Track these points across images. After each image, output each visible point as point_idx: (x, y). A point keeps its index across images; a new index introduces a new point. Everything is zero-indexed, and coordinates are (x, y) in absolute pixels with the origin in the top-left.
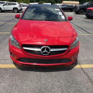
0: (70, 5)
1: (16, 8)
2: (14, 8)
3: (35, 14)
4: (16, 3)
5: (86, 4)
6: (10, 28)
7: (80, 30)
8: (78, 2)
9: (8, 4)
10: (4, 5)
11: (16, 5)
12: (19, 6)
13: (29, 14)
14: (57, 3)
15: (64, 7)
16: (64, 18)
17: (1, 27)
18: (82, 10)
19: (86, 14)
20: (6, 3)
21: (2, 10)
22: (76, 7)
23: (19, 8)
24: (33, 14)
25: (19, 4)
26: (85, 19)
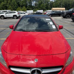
0: (58, 11)
1: (16, 16)
2: (14, 16)
3: (29, 23)
4: (16, 11)
5: (71, 10)
6: (8, 33)
7: (69, 34)
8: (64, 8)
9: (9, 13)
10: (6, 13)
11: (15, 13)
12: (18, 14)
13: (25, 23)
14: (48, 10)
15: (53, 13)
16: (55, 28)
17: (1, 33)
18: (68, 15)
19: (72, 18)
20: (8, 11)
21: (5, 17)
22: (63, 13)
23: (18, 16)
24: (28, 23)
25: (18, 12)
26: (72, 22)
